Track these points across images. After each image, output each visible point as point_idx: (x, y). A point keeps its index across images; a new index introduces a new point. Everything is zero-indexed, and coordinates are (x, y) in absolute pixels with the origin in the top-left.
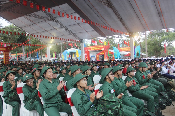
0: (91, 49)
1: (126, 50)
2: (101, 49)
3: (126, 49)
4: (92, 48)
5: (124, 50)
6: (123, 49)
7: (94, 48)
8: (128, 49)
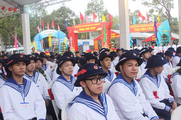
0: (79, 30)
1: (142, 29)
2: (96, 28)
3: (142, 27)
4: (80, 28)
5: (138, 30)
6: (137, 28)
7: (85, 27)
8: (147, 27)
